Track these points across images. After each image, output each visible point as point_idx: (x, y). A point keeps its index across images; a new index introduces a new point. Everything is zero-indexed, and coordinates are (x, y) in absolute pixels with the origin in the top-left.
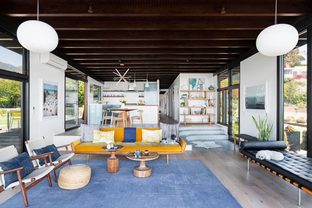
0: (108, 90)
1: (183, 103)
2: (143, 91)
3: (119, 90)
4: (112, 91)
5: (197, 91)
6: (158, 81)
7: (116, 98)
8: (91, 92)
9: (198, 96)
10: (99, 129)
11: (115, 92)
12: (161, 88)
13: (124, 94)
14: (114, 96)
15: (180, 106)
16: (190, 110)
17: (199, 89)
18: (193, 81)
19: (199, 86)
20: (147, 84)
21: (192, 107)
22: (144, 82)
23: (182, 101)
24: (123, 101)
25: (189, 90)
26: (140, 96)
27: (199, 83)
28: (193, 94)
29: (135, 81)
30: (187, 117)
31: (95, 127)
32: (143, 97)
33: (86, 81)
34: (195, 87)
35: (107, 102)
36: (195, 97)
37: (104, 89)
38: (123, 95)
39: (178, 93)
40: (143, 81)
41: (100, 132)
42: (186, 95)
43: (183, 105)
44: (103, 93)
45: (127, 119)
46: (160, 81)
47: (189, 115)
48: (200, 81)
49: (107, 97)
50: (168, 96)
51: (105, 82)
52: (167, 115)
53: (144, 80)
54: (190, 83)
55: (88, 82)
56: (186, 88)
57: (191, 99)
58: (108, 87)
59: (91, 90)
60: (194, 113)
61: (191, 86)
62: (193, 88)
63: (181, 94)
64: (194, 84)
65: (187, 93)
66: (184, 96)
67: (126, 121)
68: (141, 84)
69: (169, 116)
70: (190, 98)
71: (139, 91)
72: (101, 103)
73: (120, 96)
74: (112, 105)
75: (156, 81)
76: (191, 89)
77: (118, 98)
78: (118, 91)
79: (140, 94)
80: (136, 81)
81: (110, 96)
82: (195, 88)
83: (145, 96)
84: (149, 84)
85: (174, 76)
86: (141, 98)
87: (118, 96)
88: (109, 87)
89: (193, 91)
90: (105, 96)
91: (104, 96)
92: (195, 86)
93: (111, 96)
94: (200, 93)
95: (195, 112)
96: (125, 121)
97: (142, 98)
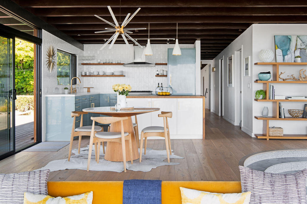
0: (91, 62)
1: (261, 91)
2: (166, 64)
3: (114, 62)
4: (99, 64)
5: (295, 64)
6: (198, 43)
7: (108, 78)
8: (49, 65)
9: (296, 76)
10: (43, 189)
11: (105, 66)
12: (203, 57)
13: (124, 70)
14: (105, 75)
15: (254, 98)
16: (280, 108)
17: (299, 60)
18: (284, 41)
19: (298, 53)
20: (177, 49)
21: (282, 100)
22: (168, 46)
23: (259, 87)
24: (121, 90)
25: (274, 62)
26: (158, 75)
27: (299, 47)
28: (285, 72)
29: (149, 40)
30: (272, 123)
31: (31, 181)
32: (166, 76)
33: (38, 41)
34: (289, 56)
35: (89, 88)
36: (290, 79)
37: (83, 60)
38: (122, 72)
39: (247, 69)
40: (164, 42)
41: (46, 200)
42: (269, 73)
43: (261, 97)
44: (80, 69)
45: (133, 136)
46: (201, 43)
47: (278, 120)
48: (299, 42)
49: (90, 76)
50: (212, 74)
51: (86, 46)
52: (212, 111)
53: (168, 39)
54: (276, 46)
55: (42, 44)
56: (269, 57)
57: (280, 82)
58: (91, 55)
59: (50, 62)
60: (287, 115)
61: (279, 52)
62: (284, 56)
63: (255, 71)
64: (287, 47)
65: (270, 69)
66: (265, 75)
67: (130, 141)
68: (162, 48)
69: (216, 115)
70: (280, 80)
71: (156, 64)
72: (74, 91)
73: (116, 74)
74: (99, 95)
75: (193, 43)
76: (280, 59)
77: (112, 78)
78: (112, 64)
79: (160, 69)
80: (152, 42)
81: (96, 74)
82: (289, 58)
83: (170, 75)
84: (181, 49)
85: (237, 30)
86: (161, 80)
87: (113, 75)
88: (94, 56)
89: (285, 64)
90: (86, 76)
91: (82, 76)
92: (288, 53)
93: (98, 76)
94: (299, 68)
95: (290, 111)
96: (127, 141)
97: (164, 78)
